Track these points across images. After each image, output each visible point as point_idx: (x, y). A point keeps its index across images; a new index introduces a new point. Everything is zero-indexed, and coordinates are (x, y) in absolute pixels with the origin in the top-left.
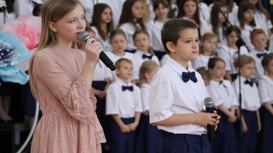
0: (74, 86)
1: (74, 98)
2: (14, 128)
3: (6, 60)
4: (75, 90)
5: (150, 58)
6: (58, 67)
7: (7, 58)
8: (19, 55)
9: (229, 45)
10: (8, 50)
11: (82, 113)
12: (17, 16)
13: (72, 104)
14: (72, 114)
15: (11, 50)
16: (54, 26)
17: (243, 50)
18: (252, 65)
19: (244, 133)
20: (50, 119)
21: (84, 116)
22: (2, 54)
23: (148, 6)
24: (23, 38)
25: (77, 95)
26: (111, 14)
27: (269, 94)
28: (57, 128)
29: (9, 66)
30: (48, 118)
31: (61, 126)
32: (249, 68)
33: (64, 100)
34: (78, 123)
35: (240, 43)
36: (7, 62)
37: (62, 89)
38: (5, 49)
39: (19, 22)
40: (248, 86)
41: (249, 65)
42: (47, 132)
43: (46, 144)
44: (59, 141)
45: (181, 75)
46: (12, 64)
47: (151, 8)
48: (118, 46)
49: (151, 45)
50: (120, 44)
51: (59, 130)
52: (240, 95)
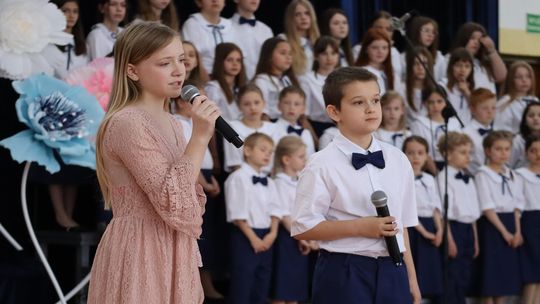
0: (173, 172)
1: (170, 192)
2: (80, 240)
3: (69, 129)
4: (175, 178)
5: (299, 132)
6: (150, 138)
7: (71, 126)
8: (91, 121)
9: (430, 116)
10: (74, 114)
11: (181, 217)
12: (91, 60)
13: (168, 201)
14: (165, 219)
15: (78, 114)
16: (134, 72)
17: (453, 125)
18: (467, 148)
19: (450, 258)
20: (128, 223)
21: (185, 223)
22: (65, 120)
23: (303, 49)
24: (99, 94)
25: (176, 188)
26: (241, 60)
27: (492, 196)
28: (139, 240)
29: (75, 139)
30: (126, 222)
31: (146, 238)
32: (464, 153)
33: (154, 194)
34: (175, 233)
35: (449, 112)
36: (72, 133)
37: (153, 176)
38: (69, 112)
39: (94, 69)
40: (461, 182)
41: (463, 148)
42: (123, 245)
43: (120, 265)
44: (143, 262)
45: (350, 158)
46: (80, 136)
47: (309, 53)
48: (252, 110)
49: (307, 113)
50: (254, 107)
51: (143, 244)
52: (446, 197)
